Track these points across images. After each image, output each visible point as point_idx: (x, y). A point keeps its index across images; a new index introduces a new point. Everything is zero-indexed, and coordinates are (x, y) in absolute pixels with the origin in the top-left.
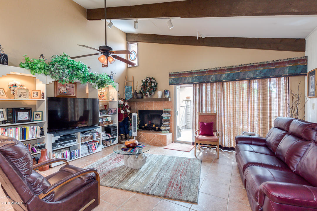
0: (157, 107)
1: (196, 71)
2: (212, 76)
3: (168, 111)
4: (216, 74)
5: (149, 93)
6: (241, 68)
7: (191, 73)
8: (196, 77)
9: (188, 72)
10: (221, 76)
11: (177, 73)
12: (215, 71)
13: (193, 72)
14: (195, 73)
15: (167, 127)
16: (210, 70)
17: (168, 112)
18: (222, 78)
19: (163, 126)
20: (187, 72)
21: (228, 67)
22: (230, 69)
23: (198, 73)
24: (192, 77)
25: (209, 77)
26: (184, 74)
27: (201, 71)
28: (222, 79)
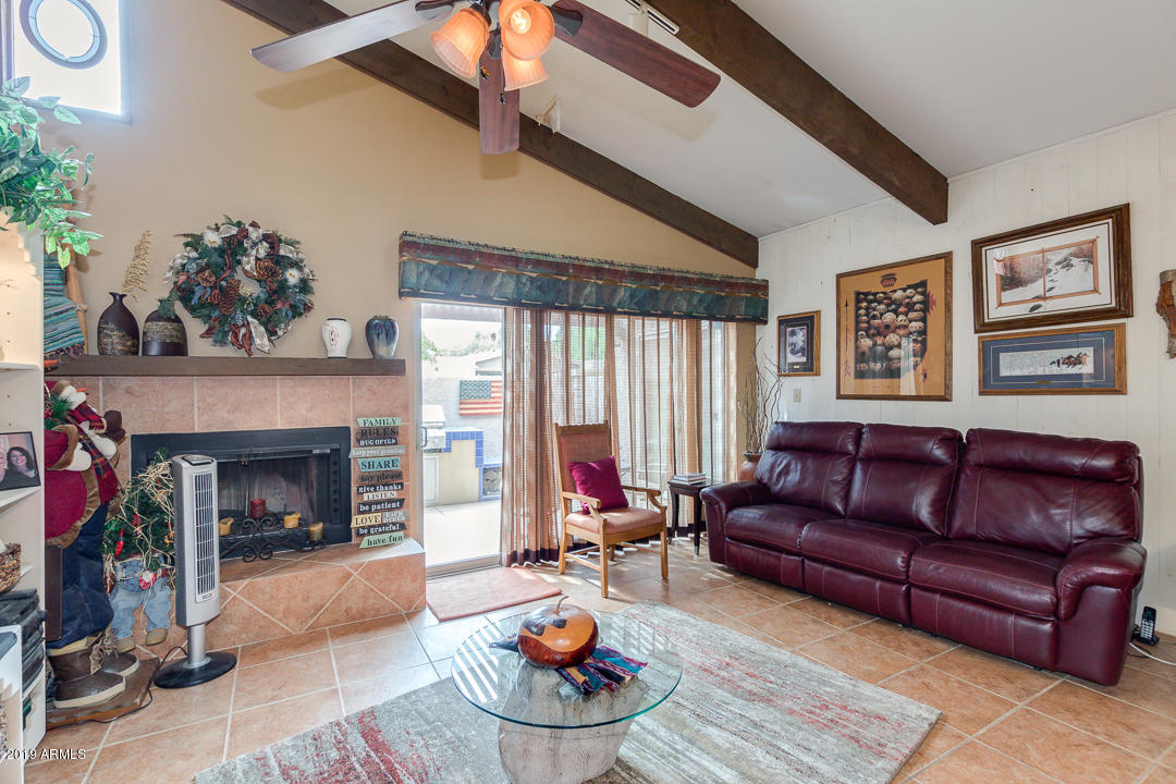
0: (311, 409)
1: (534, 256)
2: (588, 290)
3: (385, 429)
4: (601, 282)
5: (265, 325)
6: (664, 278)
7: (512, 260)
8: (532, 280)
9: (501, 253)
10: (614, 293)
11: (451, 245)
12: (598, 271)
13: (519, 255)
14: (528, 261)
15: (391, 509)
16: (581, 263)
17: (388, 435)
18: (617, 300)
19: (370, 511)
20: (496, 252)
21: (633, 266)
22: (637, 275)
23: (537, 263)
24: (518, 276)
25: (578, 290)
26: (481, 254)
27: (551, 259)
28: (615, 304)
